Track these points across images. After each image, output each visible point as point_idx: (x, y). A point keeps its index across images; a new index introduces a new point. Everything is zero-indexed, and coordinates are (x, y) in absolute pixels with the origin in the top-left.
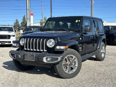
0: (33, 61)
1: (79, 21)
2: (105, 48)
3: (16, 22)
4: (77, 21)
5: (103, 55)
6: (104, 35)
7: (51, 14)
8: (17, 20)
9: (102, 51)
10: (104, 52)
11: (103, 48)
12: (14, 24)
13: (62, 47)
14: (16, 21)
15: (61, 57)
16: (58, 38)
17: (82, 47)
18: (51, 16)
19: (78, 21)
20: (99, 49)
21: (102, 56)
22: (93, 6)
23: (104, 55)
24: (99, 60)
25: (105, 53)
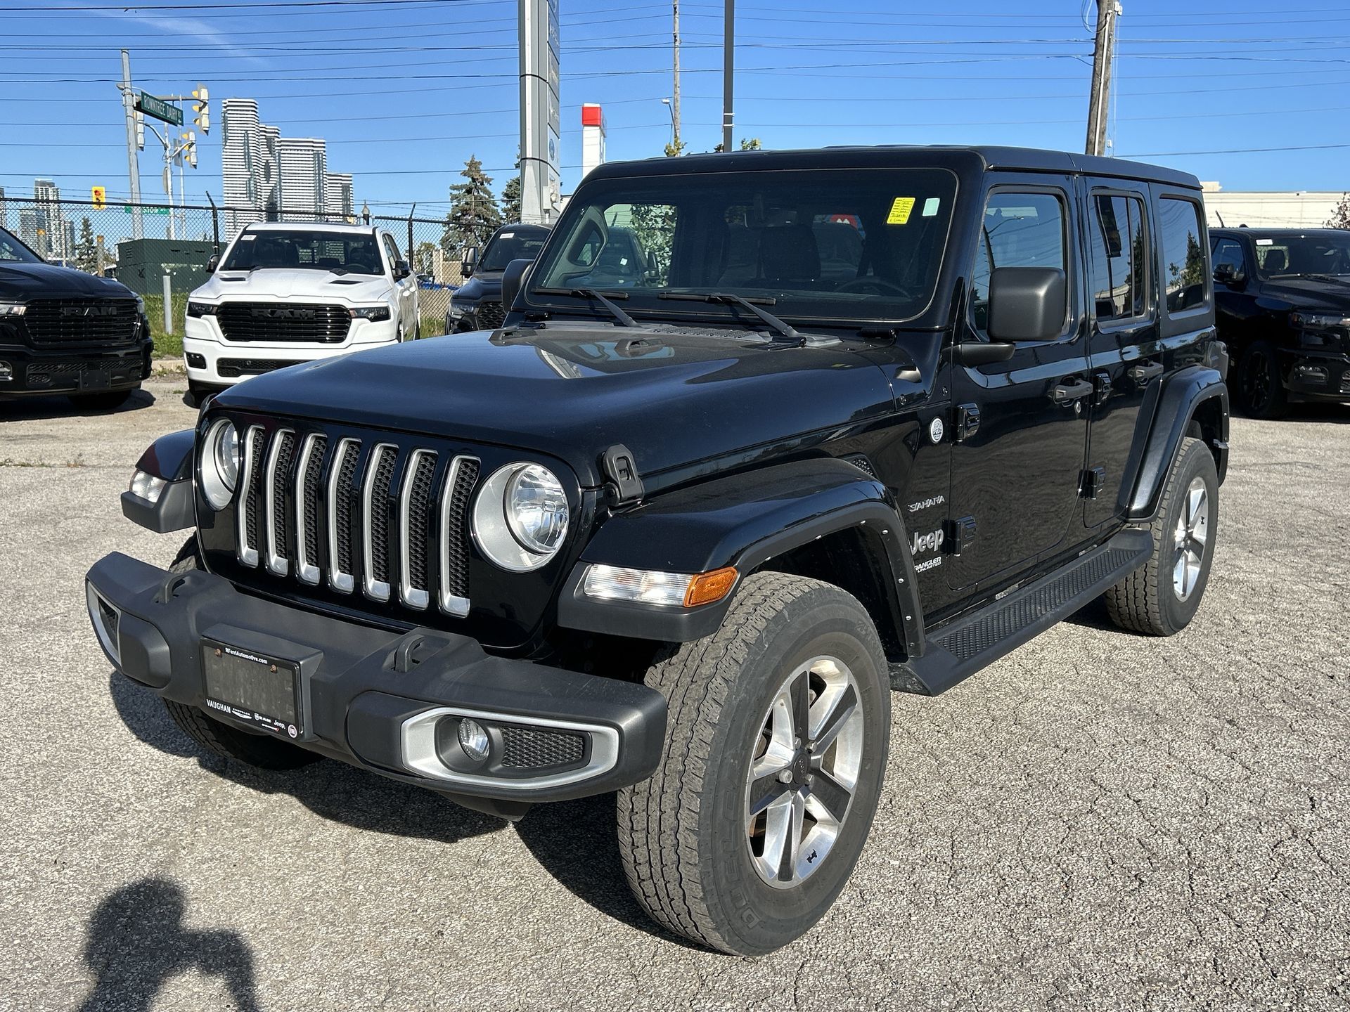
0: (292, 731)
1: (931, 207)
2: (1211, 499)
3: (468, 181)
4: (900, 211)
5: (1185, 573)
6: (1210, 358)
7: (728, 120)
8: (474, 165)
9: (1179, 534)
10: (1200, 534)
11: (1196, 494)
12: (454, 197)
13: (659, 577)
14: (465, 174)
15: (632, 719)
16: (616, 457)
17: (951, 530)
18: (728, 133)
19: (918, 207)
20: (1148, 511)
21: (1178, 588)
22: (1112, 48)
23: (1194, 571)
24: (1141, 627)
25: (1204, 552)
